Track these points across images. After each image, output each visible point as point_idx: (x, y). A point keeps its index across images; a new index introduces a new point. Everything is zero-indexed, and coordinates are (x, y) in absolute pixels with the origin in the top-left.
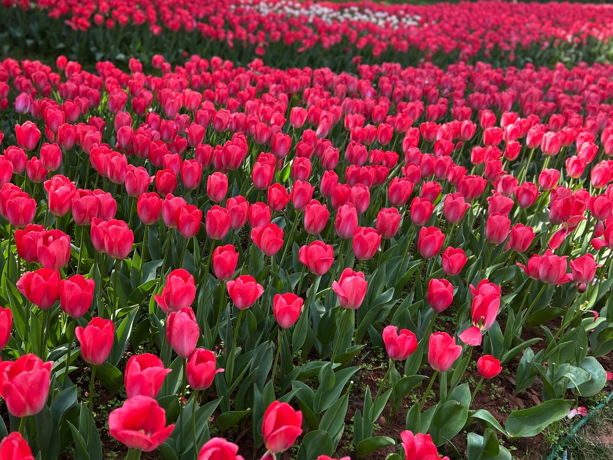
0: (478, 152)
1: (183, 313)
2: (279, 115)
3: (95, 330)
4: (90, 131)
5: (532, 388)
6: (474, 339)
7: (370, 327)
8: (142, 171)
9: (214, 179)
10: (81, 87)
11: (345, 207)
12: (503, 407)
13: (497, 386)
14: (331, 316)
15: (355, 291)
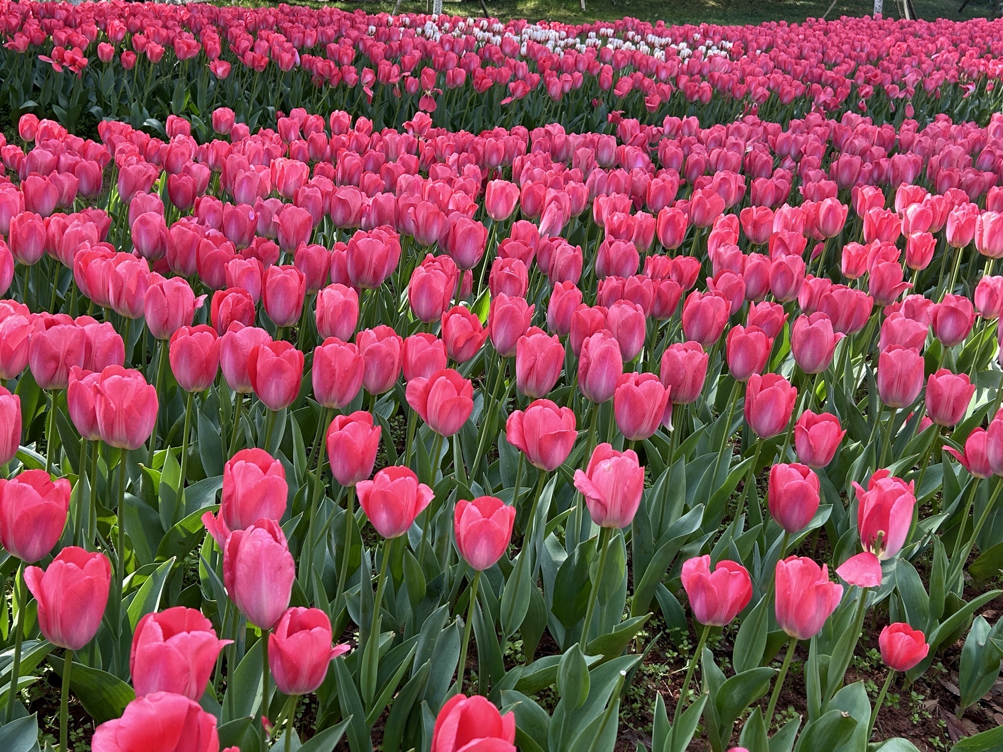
0: (853, 253)
1: (260, 530)
2: (463, 198)
3: (69, 570)
4: (76, 222)
5: (994, 701)
6: (868, 575)
7: (659, 589)
8: (181, 285)
9: (331, 296)
10: (62, 159)
11: (597, 336)
12: (938, 738)
13: (922, 697)
14: (579, 561)
15: (620, 486)
